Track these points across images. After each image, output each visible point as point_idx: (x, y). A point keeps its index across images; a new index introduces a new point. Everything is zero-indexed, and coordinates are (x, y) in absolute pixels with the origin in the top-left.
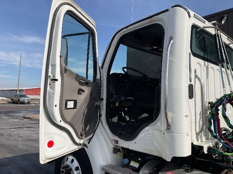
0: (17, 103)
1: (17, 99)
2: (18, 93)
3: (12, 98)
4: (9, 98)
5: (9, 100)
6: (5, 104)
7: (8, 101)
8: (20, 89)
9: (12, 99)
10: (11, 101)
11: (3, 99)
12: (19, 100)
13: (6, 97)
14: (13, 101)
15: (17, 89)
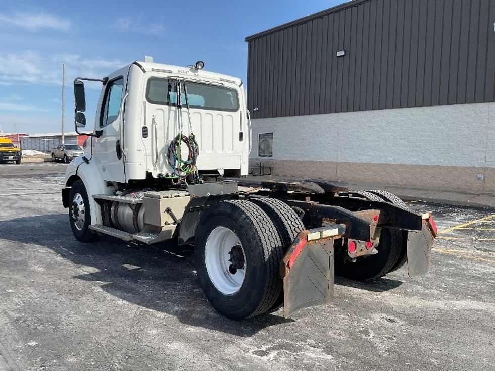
0: (63, 161)
1: (62, 154)
2: (63, 142)
3: (52, 152)
4: (48, 152)
5: (49, 156)
6: (42, 162)
7: (47, 157)
8: (66, 134)
9: (53, 154)
10: (51, 157)
11: (36, 155)
12: (65, 155)
13: (43, 152)
14: (55, 158)
15: (60, 134)
